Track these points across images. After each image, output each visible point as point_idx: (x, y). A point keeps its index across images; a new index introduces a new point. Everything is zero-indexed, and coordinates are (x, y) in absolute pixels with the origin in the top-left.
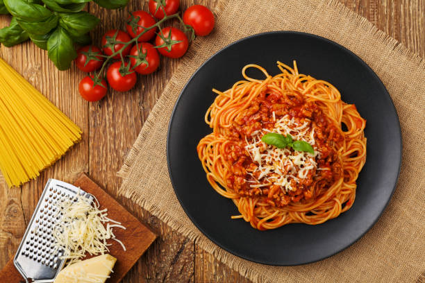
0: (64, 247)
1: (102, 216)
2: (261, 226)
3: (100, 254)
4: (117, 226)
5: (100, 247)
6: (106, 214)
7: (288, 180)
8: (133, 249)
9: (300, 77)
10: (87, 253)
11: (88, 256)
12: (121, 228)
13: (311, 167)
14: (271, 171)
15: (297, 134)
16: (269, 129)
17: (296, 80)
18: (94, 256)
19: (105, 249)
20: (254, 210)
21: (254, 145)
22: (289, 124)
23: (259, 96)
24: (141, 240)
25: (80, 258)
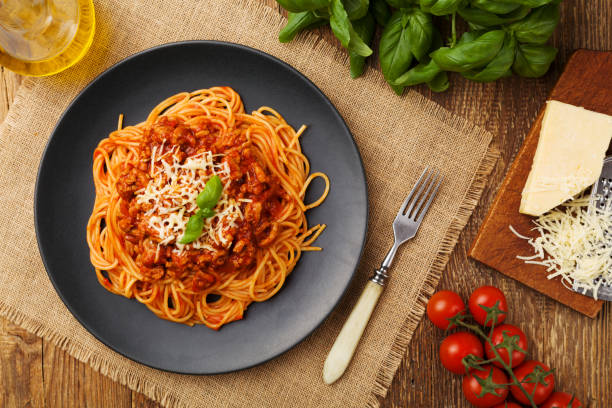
0: (597, 212)
2: (99, 153)
7: (151, 201)
9: (296, 252)
13: (161, 236)
14: (170, 180)
15: (213, 227)
16: (228, 189)
17: (293, 245)
20: (123, 146)
21: (211, 164)
22: (229, 218)
23: (281, 188)
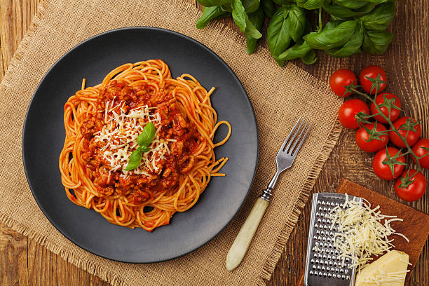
1: (376, 215)
2: (68, 106)
3: (385, 252)
4: (393, 220)
5: (383, 245)
6: (380, 212)
7: (105, 140)
8: (416, 238)
9: (207, 177)
10: (372, 256)
11: (375, 258)
12: (398, 221)
13: (112, 165)
14: (119, 126)
15: (149, 159)
16: (159, 132)
17: (205, 172)
18: (380, 256)
19: (389, 246)
20: (85, 101)
21: (147, 114)
22: (160, 153)
23: (197, 131)
24: (421, 227)
25: (367, 263)
